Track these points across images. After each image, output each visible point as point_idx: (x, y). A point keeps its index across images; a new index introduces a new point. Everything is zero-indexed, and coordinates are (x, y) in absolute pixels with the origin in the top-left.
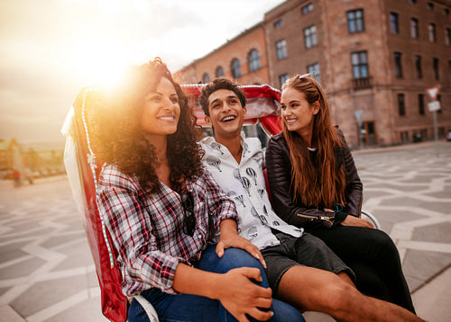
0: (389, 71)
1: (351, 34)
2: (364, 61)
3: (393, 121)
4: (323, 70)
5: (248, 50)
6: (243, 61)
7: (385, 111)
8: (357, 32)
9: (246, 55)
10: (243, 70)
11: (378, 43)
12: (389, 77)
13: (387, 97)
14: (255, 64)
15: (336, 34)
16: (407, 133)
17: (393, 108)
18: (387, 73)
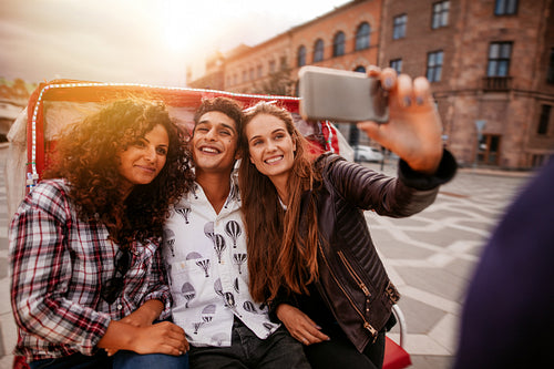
0: (538, 74)
1: (497, 16)
2: (506, 55)
3: (527, 139)
4: (448, 60)
5: (357, 23)
6: (349, 36)
7: (518, 124)
8: (506, 15)
9: (354, 29)
10: (348, 48)
11: (532, 33)
12: (536, 82)
13: (526, 106)
14: (363, 41)
15: (476, 15)
16: (542, 157)
17: (531, 123)
18: (534, 76)
